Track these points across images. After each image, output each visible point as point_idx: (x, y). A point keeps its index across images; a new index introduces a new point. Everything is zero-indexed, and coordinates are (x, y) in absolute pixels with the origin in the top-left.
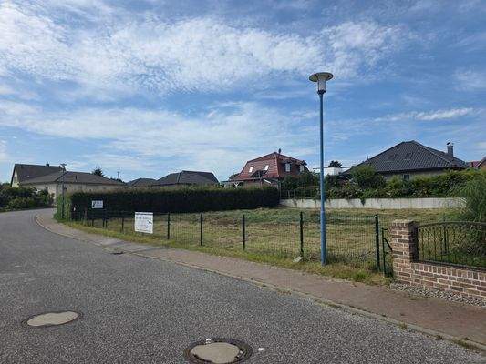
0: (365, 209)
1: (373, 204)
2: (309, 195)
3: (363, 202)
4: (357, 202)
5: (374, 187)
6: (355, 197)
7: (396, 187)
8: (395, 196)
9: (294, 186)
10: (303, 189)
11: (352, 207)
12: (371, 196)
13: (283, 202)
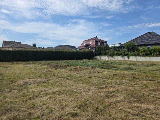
0: (129, 61)
1: (133, 59)
2: (106, 54)
3: (128, 58)
4: (126, 58)
5: (134, 51)
6: (125, 55)
7: (144, 51)
8: (143, 56)
9: (100, 51)
10: (104, 52)
11: (123, 60)
12: (132, 55)
13: (95, 57)
